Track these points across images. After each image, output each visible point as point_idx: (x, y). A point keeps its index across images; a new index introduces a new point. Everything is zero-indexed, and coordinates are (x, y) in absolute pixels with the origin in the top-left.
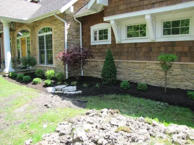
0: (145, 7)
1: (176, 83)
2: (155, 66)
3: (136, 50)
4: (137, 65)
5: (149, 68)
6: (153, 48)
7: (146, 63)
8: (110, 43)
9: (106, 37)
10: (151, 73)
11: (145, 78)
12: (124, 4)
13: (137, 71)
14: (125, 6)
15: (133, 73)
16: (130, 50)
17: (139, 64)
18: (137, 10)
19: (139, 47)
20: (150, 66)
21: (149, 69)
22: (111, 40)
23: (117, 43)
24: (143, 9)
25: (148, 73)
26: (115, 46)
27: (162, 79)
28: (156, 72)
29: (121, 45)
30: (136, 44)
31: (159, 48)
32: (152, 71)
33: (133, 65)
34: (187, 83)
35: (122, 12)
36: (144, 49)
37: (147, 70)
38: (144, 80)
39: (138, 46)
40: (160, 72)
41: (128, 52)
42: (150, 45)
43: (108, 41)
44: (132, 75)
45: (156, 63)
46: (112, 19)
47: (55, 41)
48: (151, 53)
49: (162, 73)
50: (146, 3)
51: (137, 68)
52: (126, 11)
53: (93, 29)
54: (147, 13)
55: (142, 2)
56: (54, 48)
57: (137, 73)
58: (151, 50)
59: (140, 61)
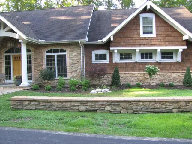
0: (136, 45)
2: (137, 75)
3: (126, 66)
7: (132, 73)
8: (109, 62)
9: (105, 59)
10: (136, 78)
11: (132, 81)
12: (123, 42)
14: (124, 44)
16: (123, 66)
17: (128, 74)
18: (132, 46)
21: (134, 76)
22: (109, 60)
23: (113, 62)
24: (135, 46)
25: (134, 78)
26: (112, 64)
27: (141, 81)
28: (139, 77)
29: (116, 63)
30: (126, 63)
31: (139, 65)
33: (124, 75)
35: (123, 46)
36: (131, 66)
38: (132, 82)
39: (128, 64)
42: (134, 64)
44: (124, 81)
45: (138, 73)
46: (116, 49)
47: (70, 60)
48: (135, 68)
49: (142, 78)
50: (136, 43)
51: (128, 76)
52: (125, 46)
53: (95, 53)
54: (137, 49)
55: (135, 43)
56: (69, 65)
57: (127, 79)
58: (135, 66)
59: (129, 73)
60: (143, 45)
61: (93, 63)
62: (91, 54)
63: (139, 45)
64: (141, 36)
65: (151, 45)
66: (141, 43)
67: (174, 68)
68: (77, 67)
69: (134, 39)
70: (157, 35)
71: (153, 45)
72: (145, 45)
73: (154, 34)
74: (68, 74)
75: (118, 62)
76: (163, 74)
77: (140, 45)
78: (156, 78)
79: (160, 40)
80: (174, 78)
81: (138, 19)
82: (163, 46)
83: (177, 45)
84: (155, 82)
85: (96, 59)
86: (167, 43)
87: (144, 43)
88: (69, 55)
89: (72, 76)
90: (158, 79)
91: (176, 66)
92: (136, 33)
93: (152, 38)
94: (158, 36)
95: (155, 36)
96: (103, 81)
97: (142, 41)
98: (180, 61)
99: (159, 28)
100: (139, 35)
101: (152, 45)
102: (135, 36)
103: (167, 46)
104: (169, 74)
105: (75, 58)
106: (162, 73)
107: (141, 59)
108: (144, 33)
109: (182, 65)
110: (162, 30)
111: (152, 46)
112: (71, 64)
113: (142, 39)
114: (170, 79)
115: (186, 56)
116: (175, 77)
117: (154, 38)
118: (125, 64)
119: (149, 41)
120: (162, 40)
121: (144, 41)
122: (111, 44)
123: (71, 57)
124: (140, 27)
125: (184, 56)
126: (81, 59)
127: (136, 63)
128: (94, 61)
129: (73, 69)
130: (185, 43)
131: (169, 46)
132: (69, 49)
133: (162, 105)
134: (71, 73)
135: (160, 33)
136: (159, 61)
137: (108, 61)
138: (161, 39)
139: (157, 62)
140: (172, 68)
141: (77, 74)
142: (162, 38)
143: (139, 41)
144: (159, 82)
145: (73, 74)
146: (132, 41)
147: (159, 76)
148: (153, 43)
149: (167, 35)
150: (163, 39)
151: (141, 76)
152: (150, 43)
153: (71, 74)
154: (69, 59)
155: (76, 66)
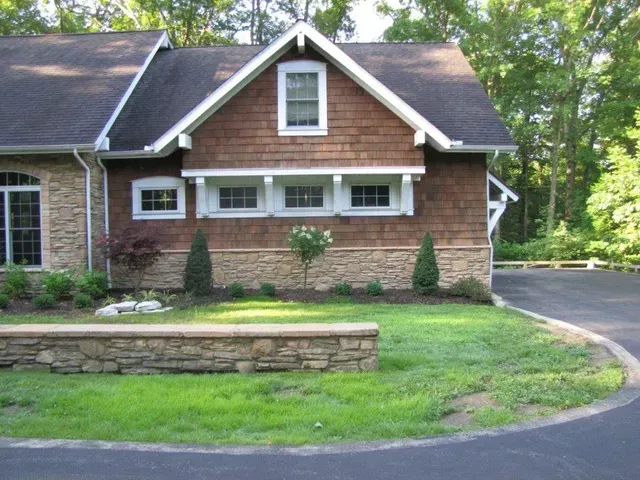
2: (274, 257)
4: (243, 256)
5: (265, 260)
6: (270, 227)
7: (258, 252)
8: (184, 217)
9: (173, 206)
10: (269, 269)
11: (258, 277)
12: (225, 153)
13: (241, 267)
14: (227, 157)
15: (234, 271)
16: (227, 230)
17: (245, 255)
18: (250, 166)
19: (245, 226)
20: (266, 257)
21: (264, 262)
22: (184, 211)
23: (198, 216)
24: (261, 166)
25: (262, 269)
26: (195, 222)
27: (287, 276)
28: (278, 265)
29: (206, 220)
30: (238, 219)
32: (270, 265)
33: (233, 257)
34: (326, 278)
36: (254, 230)
37: (261, 264)
38: (255, 281)
39: (243, 223)
40: (284, 266)
41: (222, 234)
42: (265, 222)
43: (179, 213)
44: (233, 276)
45: (277, 252)
46: (200, 175)
47: (51, 209)
48: (266, 235)
49: (289, 267)
50: (265, 157)
51: (243, 262)
52: (230, 165)
53: (139, 185)
54: (268, 174)
55: (259, 155)
56: (47, 226)
57: (243, 271)
58: (265, 231)
59: (247, 250)
60: (285, 163)
61: (134, 218)
62: (129, 189)
63: (271, 163)
64: (280, 134)
65: (312, 160)
66: (278, 156)
67: (393, 235)
68: (74, 233)
69: (258, 141)
70: (330, 128)
71: (318, 160)
72: (292, 160)
73: (322, 128)
74: (45, 254)
75: (212, 216)
76: (357, 254)
77: (276, 163)
78: (334, 266)
79: (339, 147)
80: (393, 267)
81: (273, 79)
82: (350, 165)
83: (395, 162)
84: (331, 279)
85: (146, 206)
86: (364, 155)
87: (287, 156)
88: (47, 194)
89: (57, 259)
90: (341, 269)
91: (399, 228)
92: (264, 124)
93: (316, 141)
94: (335, 132)
95: (326, 133)
96: (167, 276)
97: (283, 148)
98: (411, 213)
99: (340, 107)
100: (275, 129)
101: (315, 163)
102: (260, 133)
103: (363, 165)
104: (377, 255)
105: (67, 203)
106: (353, 251)
107: (287, 206)
108: (290, 123)
109: (416, 227)
110: (349, 115)
111: (317, 166)
112: (53, 223)
113: (283, 141)
114: (379, 270)
115: (431, 198)
116: (395, 264)
117: (322, 140)
118: (234, 221)
119: (306, 148)
120: (347, 147)
121: (291, 148)
122: (184, 159)
123: (55, 199)
124: (276, 104)
125: (424, 197)
126: (86, 207)
127: (271, 218)
128: (138, 212)
129: (61, 238)
130: (420, 155)
131: (371, 165)
132: (49, 176)
133: (203, 348)
134: (55, 250)
135: (342, 123)
136: (344, 214)
137: (180, 213)
138: (343, 144)
139: (337, 217)
140: (386, 236)
141: (72, 254)
142: (348, 139)
143: (272, 148)
144: (344, 279)
145: (60, 254)
146: (250, 149)
147: (345, 261)
148: (318, 156)
149: (364, 130)
150: (351, 144)
151: (288, 263)
152: (309, 156)
153: (53, 254)
154: (47, 206)
155: (71, 227)
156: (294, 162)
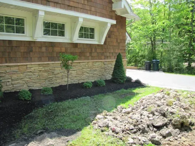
0: (39, 1)
1: (58, 81)
2: (38, 68)
3: (12, 49)
4: (15, 69)
5: (31, 71)
6: (33, 48)
7: (27, 65)
10: (34, 76)
11: (27, 82)
13: (15, 77)
15: (10, 80)
17: (17, 68)
19: (16, 47)
20: (32, 68)
25: (30, 77)
27: (46, 80)
28: (40, 73)
30: (10, 42)
31: (41, 47)
32: (35, 74)
33: (8, 70)
36: (23, 49)
37: (29, 74)
38: (25, 86)
39: (14, 45)
40: (44, 73)
42: (30, 44)
44: (8, 83)
45: (39, 65)
48: (31, 53)
49: (46, 74)
51: (16, 73)
54: (42, 9)
57: (17, 79)
58: (31, 50)
59: (19, 64)
60: (53, 4)
63: (44, 2)
65: (69, 6)
67: (96, 54)
71: (72, 6)
72: (57, 3)
76: (81, 64)
77: (47, 3)
78: (70, 72)
86: (93, 9)
90: (74, 73)
91: (98, 50)
98: (103, 43)
104: (90, 65)
107: (44, 34)
111: (71, 10)
116: (97, 69)
118: (7, 42)
120: (86, 2)
125: (107, 36)
127: (34, 42)
130: (114, 14)
136: (75, 42)
138: (84, 0)
139: (72, 43)
140: (93, 54)
144: (75, 78)
147: (75, 68)
148: (72, 4)
150: (88, 1)
151: (45, 71)
152: (67, 3)
156: (58, 5)
